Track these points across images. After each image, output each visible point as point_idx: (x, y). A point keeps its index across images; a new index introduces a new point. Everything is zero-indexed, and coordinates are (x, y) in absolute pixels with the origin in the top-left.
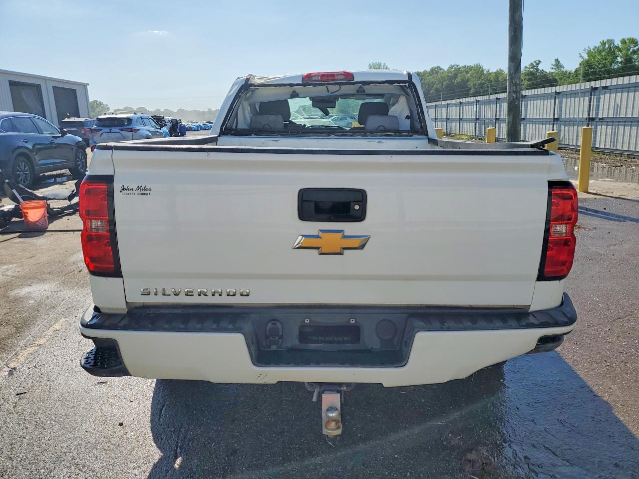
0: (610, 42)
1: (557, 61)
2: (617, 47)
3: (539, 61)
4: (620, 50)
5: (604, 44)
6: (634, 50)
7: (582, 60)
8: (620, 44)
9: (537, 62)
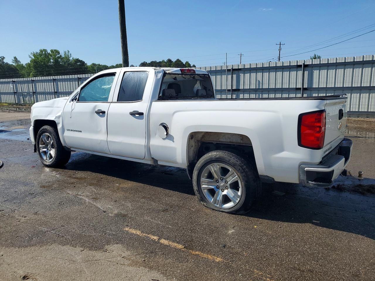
0: (45, 50)
1: (15, 58)
2: (49, 54)
3: (3, 57)
4: (51, 55)
5: (41, 51)
6: (58, 56)
7: (31, 59)
8: (51, 53)
9: (2, 57)
